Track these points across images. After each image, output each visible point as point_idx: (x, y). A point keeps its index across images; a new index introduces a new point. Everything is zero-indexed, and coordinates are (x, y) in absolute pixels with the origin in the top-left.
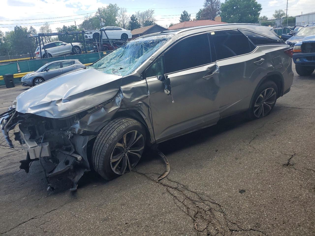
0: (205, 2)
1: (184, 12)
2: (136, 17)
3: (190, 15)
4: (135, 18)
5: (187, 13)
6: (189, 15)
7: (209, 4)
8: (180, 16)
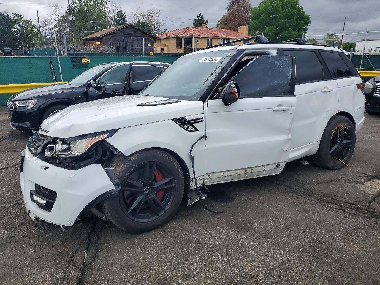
0: (229, 3)
1: (199, 15)
2: (125, 15)
3: (207, 20)
4: (123, 15)
5: (203, 17)
6: (205, 21)
7: (234, 6)
8: (193, 22)
